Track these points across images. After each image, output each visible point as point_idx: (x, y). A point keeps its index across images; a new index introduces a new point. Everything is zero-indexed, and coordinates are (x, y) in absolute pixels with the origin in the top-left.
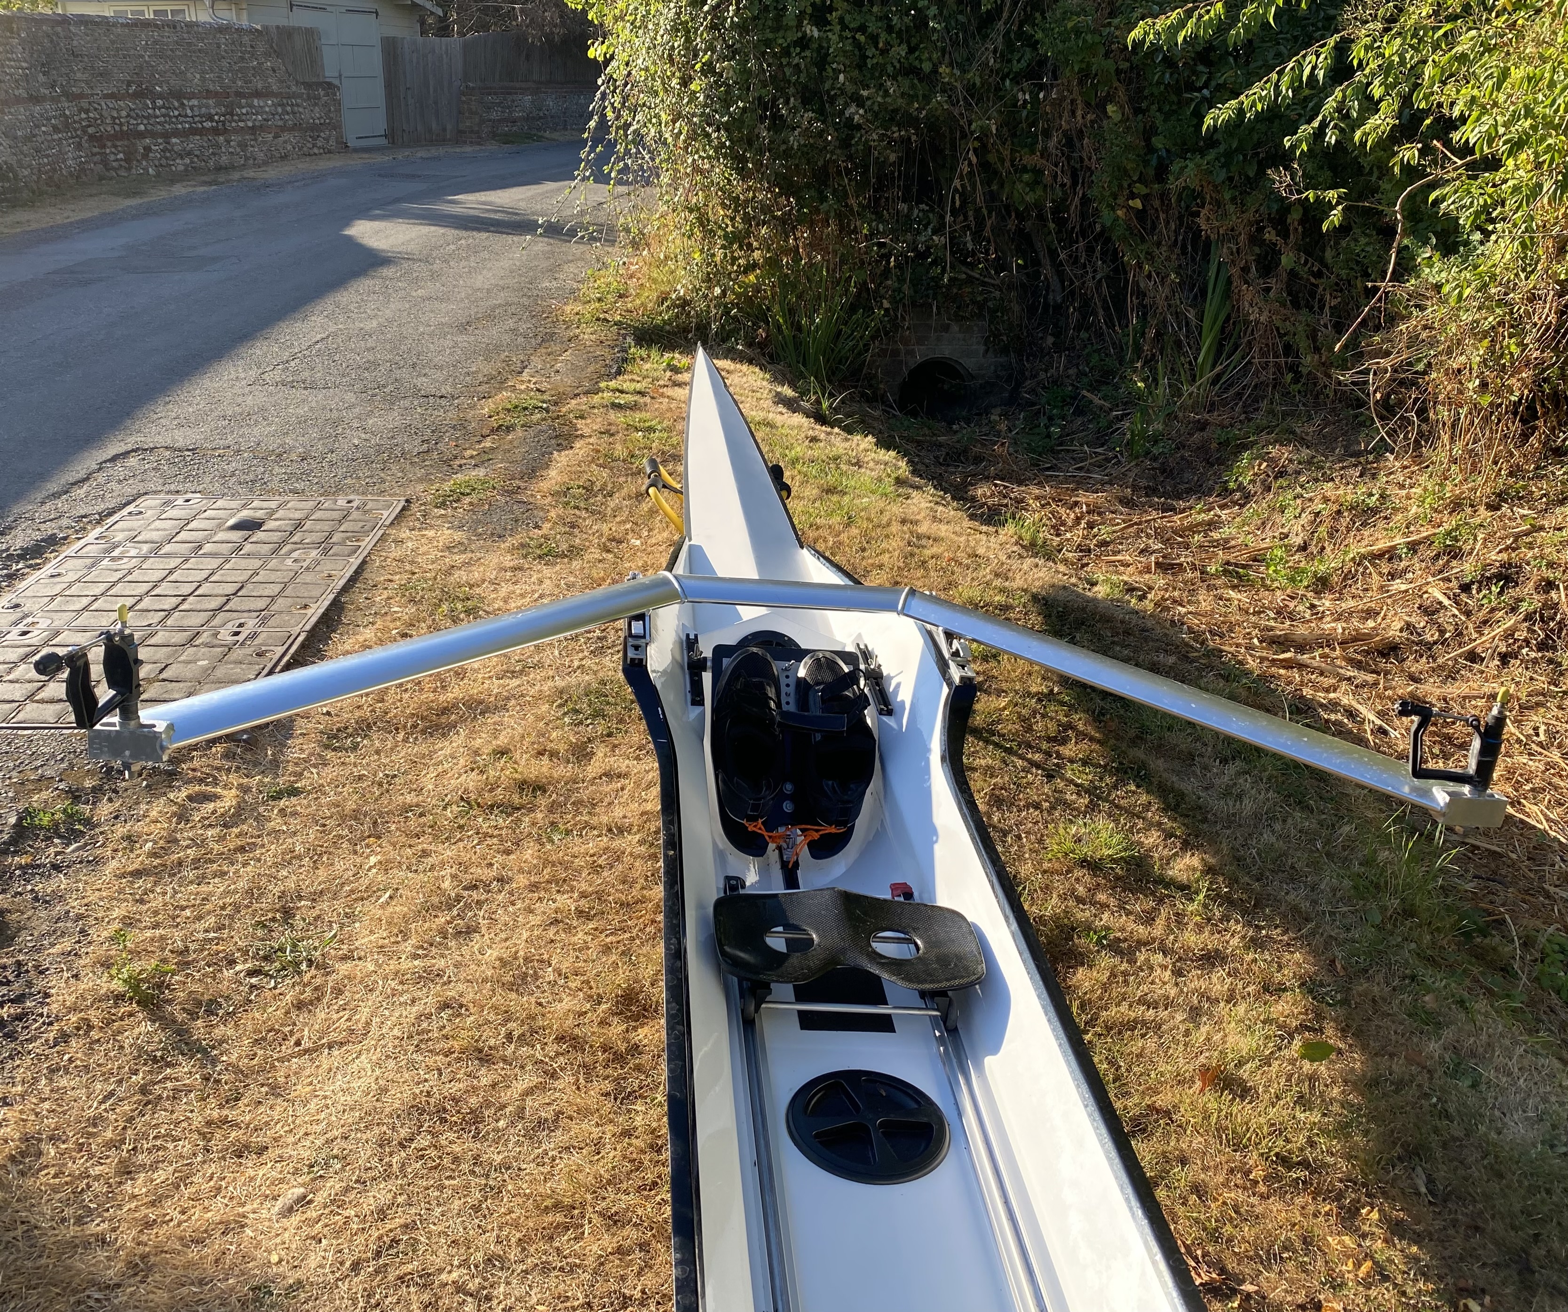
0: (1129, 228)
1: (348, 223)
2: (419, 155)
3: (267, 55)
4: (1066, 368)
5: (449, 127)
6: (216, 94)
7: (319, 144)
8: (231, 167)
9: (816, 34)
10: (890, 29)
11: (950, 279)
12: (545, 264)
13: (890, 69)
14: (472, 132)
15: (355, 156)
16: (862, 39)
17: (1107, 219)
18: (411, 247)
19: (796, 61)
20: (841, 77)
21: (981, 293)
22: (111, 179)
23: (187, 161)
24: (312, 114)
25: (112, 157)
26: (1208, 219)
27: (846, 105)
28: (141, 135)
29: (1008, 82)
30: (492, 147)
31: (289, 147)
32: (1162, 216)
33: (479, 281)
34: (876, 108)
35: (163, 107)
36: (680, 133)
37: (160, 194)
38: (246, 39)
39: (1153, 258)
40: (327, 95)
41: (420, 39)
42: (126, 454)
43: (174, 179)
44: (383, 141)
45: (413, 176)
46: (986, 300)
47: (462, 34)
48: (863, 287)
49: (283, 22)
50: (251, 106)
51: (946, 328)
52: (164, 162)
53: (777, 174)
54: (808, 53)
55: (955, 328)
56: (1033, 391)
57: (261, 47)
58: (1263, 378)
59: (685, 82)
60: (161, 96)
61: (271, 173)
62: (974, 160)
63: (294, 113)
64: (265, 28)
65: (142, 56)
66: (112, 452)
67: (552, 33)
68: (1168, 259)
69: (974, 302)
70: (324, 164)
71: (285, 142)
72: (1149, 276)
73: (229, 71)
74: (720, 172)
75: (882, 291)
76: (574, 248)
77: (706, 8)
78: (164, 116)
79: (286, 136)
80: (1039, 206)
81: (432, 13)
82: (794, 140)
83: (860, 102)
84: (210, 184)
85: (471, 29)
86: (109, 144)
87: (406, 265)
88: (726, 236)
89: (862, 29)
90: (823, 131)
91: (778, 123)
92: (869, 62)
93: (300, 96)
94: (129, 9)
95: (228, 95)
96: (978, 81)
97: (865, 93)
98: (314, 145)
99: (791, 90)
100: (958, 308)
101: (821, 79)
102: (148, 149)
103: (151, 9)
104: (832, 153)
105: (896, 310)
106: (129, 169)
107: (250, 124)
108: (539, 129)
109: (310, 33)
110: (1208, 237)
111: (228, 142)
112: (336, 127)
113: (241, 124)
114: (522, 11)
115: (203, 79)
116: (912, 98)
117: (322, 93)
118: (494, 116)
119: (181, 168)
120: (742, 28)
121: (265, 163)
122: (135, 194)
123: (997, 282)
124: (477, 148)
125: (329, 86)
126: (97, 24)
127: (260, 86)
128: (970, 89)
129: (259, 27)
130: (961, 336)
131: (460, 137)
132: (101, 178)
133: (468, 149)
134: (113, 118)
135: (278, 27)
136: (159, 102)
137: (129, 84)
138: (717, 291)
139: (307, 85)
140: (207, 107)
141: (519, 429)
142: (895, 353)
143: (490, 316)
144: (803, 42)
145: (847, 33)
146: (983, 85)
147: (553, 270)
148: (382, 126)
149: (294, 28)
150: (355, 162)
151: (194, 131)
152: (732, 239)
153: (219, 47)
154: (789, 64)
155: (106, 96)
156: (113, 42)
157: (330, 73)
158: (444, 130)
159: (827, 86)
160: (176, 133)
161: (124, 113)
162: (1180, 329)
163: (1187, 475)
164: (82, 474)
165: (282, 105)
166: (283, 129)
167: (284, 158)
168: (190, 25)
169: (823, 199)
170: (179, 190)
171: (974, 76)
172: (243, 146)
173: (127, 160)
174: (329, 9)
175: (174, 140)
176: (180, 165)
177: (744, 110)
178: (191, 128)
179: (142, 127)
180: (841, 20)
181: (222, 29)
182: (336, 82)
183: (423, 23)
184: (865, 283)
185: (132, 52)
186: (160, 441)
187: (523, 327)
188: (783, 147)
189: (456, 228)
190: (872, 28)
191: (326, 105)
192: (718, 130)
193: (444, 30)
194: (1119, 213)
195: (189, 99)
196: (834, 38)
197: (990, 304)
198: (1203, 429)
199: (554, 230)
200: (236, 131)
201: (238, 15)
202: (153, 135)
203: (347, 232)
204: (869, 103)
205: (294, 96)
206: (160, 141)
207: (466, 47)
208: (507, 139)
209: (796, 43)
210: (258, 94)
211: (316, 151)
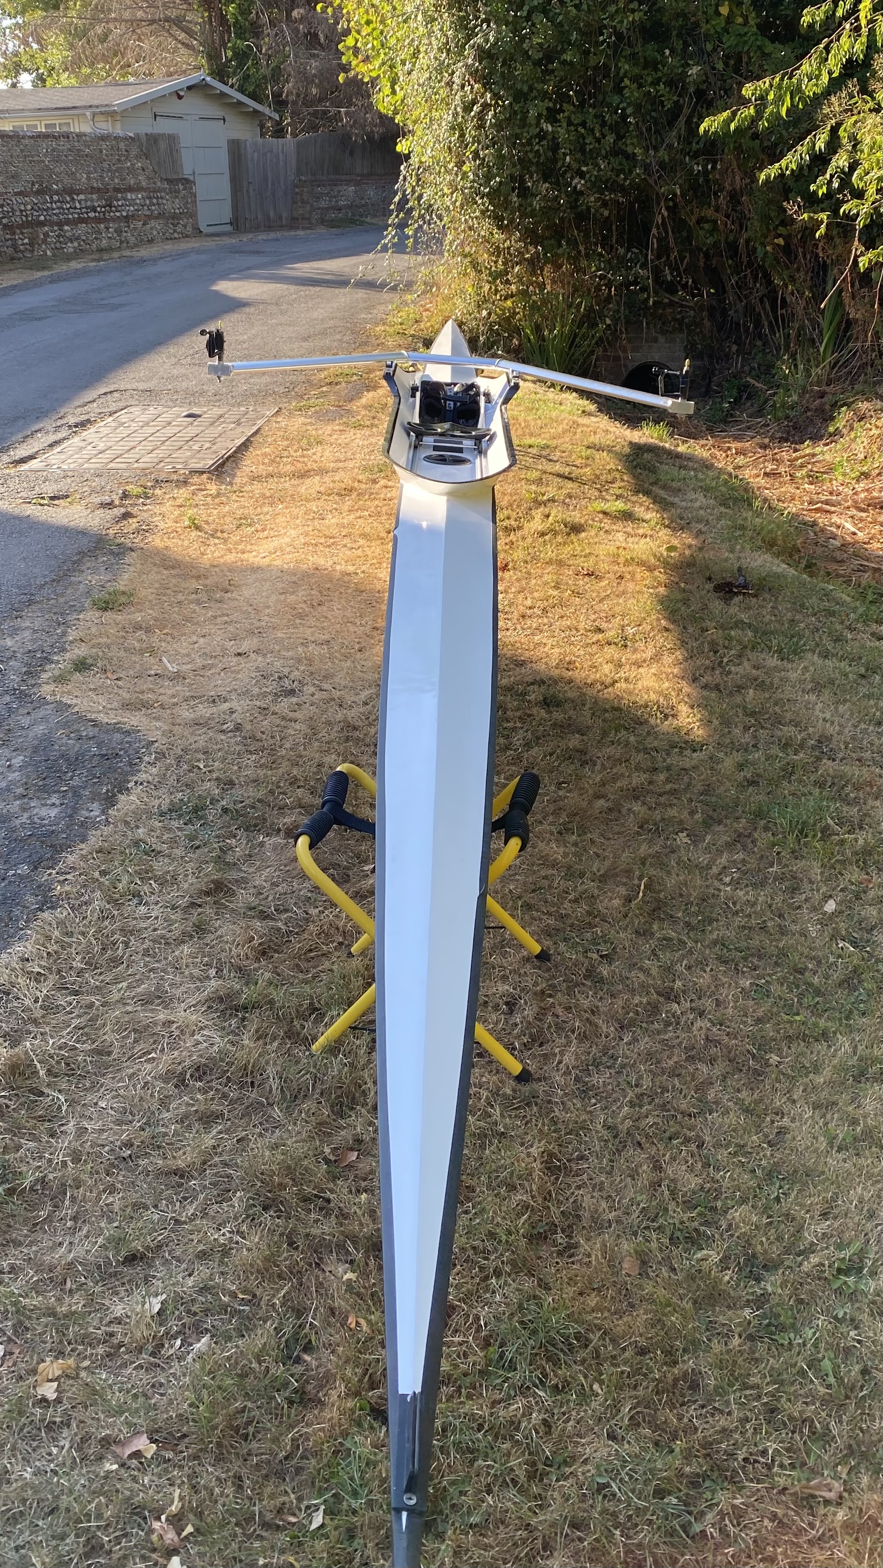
0: (776, 259)
1: (214, 282)
2: (260, 238)
3: (137, 157)
4: (743, 366)
5: (284, 215)
6: (99, 190)
7: (179, 230)
8: (110, 249)
9: (550, 129)
10: (603, 124)
11: (654, 302)
12: (362, 305)
13: (603, 152)
14: (304, 218)
15: (209, 239)
16: (583, 131)
17: (760, 253)
18: (265, 296)
19: (537, 148)
20: (568, 158)
21: (680, 312)
22: (19, 259)
23: (76, 244)
24: (172, 205)
25: (20, 242)
26: (823, 249)
27: (572, 178)
28: (42, 224)
29: (687, 159)
30: (322, 230)
31: (155, 233)
32: (800, 250)
33: (315, 315)
34: (593, 179)
35: (59, 201)
36: (456, 201)
37: (62, 268)
38: (122, 145)
39: (794, 280)
40: (184, 189)
41: (260, 140)
42: (111, 392)
43: (69, 258)
44: (229, 228)
45: (258, 252)
46: (683, 318)
47: (294, 135)
48: (590, 309)
49: (149, 130)
50: (125, 199)
51: (656, 340)
52: (58, 245)
53: (526, 229)
54: (545, 142)
55: (662, 339)
56: (719, 385)
57: (134, 152)
58: (864, 361)
59: (460, 164)
60: (57, 193)
61: (144, 252)
62: (666, 214)
63: (158, 204)
64: (137, 135)
65: (43, 162)
66: (103, 391)
67: (372, 131)
68: (805, 281)
69: (675, 320)
70: (184, 245)
71: (151, 229)
72: (792, 294)
73: (109, 170)
74: (486, 227)
75: (606, 312)
76: (385, 296)
77: (472, 114)
78: (58, 208)
79: (153, 223)
80: (715, 245)
81: (270, 118)
82: (536, 203)
83: (582, 175)
84: (98, 260)
85: (303, 130)
86: (18, 231)
87: (261, 307)
88: (490, 274)
89: (583, 124)
90: (557, 196)
91: (524, 192)
92: (588, 148)
93: (164, 190)
94: (24, 124)
95: (108, 191)
96: (667, 158)
97: (584, 169)
98: (175, 231)
99: (533, 169)
100: (663, 324)
101: (555, 161)
102: (46, 235)
103: (43, 123)
104: (564, 212)
105: (616, 325)
106: (32, 251)
107: (124, 214)
108: (361, 216)
109: (172, 139)
110: (824, 262)
111: (107, 228)
112: (193, 215)
113: (118, 214)
114: (347, 113)
115: (88, 178)
116: (619, 172)
117: (181, 187)
118: (323, 204)
119: (71, 250)
120: (499, 126)
121: (136, 245)
122: (44, 268)
123: (691, 304)
124: (309, 231)
125: (187, 182)
126: (10, 137)
127: (132, 182)
128: (662, 165)
129: (132, 135)
130: (667, 345)
131: (294, 223)
132: (13, 259)
133: (301, 233)
134: (21, 211)
135: (146, 134)
136: (56, 198)
137: (33, 184)
138: (484, 313)
139: (169, 181)
140: (92, 200)
141: (343, 384)
142: (617, 359)
143: (324, 333)
144: (542, 136)
145: (572, 128)
146: (670, 160)
147: (369, 309)
148: (226, 214)
149: (159, 135)
150: (209, 243)
151: (82, 220)
152: (495, 276)
153: (101, 152)
154: (531, 151)
155: (17, 194)
156: (22, 151)
157: (187, 172)
158: (281, 218)
159: (559, 164)
160: (68, 222)
161: (29, 207)
162: (814, 330)
163: (810, 429)
164: (90, 399)
165: (150, 198)
166: (149, 217)
167: (151, 241)
168: (80, 135)
169: (560, 245)
170: (74, 265)
171: (663, 154)
172: (119, 231)
173: (31, 244)
174: (185, 117)
175: (66, 228)
176: (70, 247)
177: (501, 182)
178: (79, 218)
179: (42, 218)
180: (569, 118)
181: (104, 138)
182: (191, 178)
183: (262, 126)
184: (592, 306)
185: (36, 158)
186: (128, 386)
187: (346, 338)
188: (529, 209)
189: (297, 285)
190: (589, 124)
191: (184, 197)
192: (482, 198)
193: (279, 132)
194: (768, 248)
195: (78, 195)
196: (562, 131)
197: (686, 320)
198: (822, 397)
199: (369, 285)
200: (113, 220)
201: (113, 126)
202: (52, 224)
203: (214, 288)
204: (588, 176)
205: (159, 190)
206: (56, 228)
207: (299, 145)
208: (333, 224)
209: (538, 135)
210: (130, 189)
211: (176, 235)
